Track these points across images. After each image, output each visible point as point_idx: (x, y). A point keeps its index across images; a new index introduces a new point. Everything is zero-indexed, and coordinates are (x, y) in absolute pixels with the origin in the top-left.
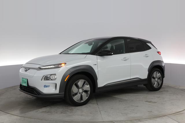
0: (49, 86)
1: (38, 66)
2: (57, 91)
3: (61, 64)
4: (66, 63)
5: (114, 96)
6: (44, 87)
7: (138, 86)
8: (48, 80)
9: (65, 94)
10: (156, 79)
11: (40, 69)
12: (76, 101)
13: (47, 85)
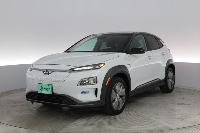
0: (88, 92)
1: (69, 68)
2: (98, 98)
3: (99, 64)
4: (105, 64)
5: (137, 101)
6: (82, 94)
7: (156, 88)
8: (84, 84)
9: (106, 101)
10: (170, 80)
11: (72, 70)
12: (115, 109)
13: (85, 90)
